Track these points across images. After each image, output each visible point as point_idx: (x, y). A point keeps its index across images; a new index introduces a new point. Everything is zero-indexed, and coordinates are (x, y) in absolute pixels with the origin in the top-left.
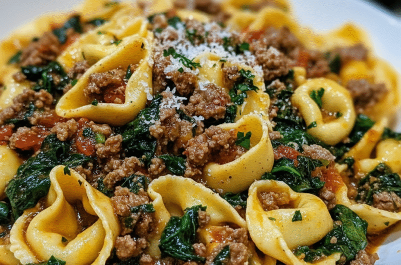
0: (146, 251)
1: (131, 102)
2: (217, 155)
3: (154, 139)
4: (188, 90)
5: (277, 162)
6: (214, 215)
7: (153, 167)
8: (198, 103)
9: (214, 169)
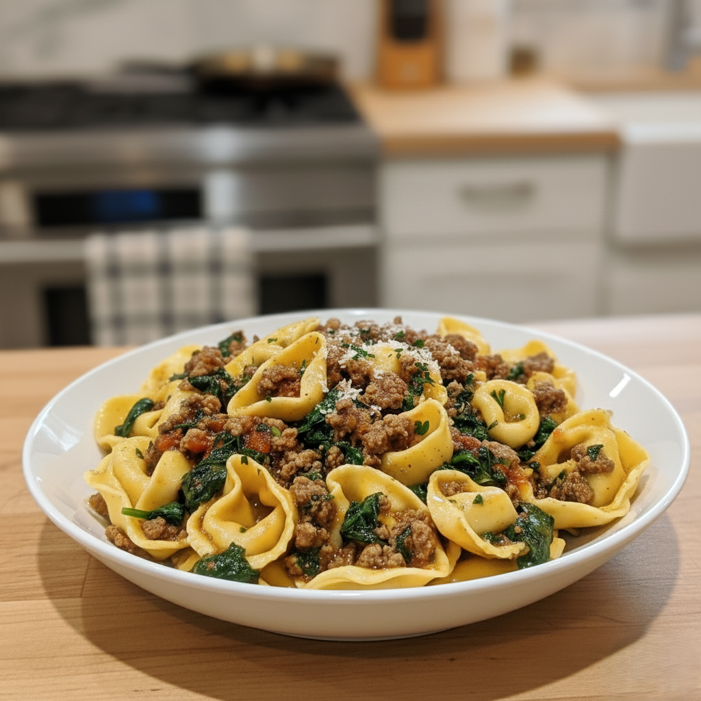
0: (326, 542)
1: (306, 395)
2: (396, 442)
3: (330, 427)
4: (364, 381)
5: (456, 452)
6: (396, 504)
7: (330, 458)
8: (374, 393)
9: (394, 457)
